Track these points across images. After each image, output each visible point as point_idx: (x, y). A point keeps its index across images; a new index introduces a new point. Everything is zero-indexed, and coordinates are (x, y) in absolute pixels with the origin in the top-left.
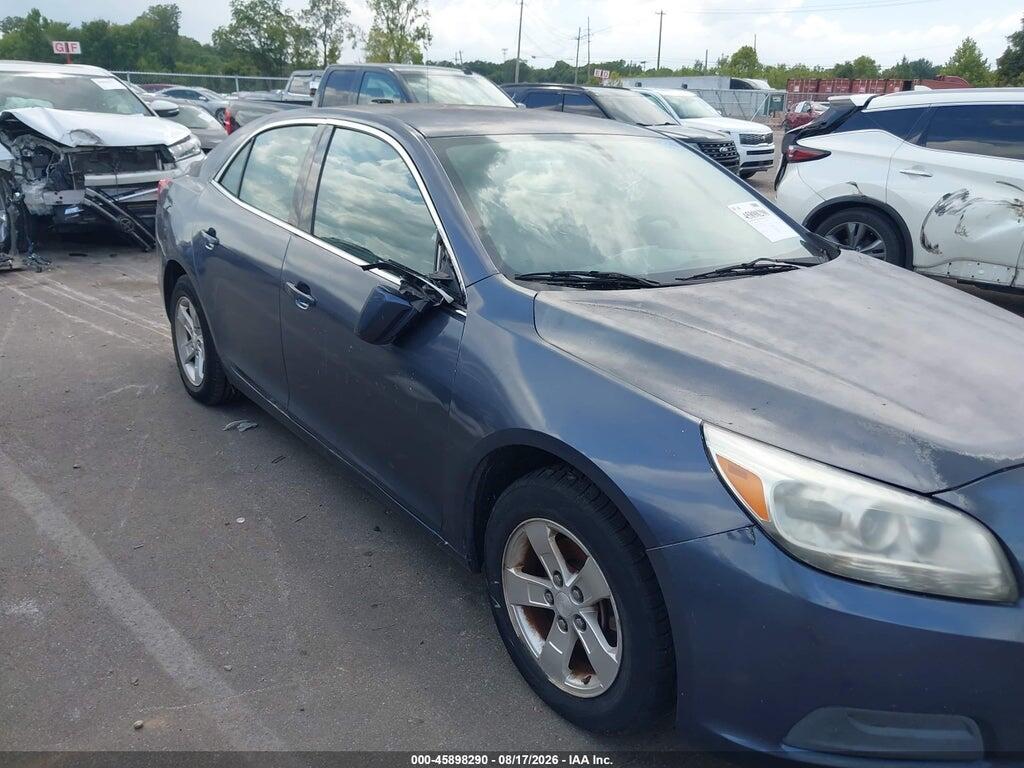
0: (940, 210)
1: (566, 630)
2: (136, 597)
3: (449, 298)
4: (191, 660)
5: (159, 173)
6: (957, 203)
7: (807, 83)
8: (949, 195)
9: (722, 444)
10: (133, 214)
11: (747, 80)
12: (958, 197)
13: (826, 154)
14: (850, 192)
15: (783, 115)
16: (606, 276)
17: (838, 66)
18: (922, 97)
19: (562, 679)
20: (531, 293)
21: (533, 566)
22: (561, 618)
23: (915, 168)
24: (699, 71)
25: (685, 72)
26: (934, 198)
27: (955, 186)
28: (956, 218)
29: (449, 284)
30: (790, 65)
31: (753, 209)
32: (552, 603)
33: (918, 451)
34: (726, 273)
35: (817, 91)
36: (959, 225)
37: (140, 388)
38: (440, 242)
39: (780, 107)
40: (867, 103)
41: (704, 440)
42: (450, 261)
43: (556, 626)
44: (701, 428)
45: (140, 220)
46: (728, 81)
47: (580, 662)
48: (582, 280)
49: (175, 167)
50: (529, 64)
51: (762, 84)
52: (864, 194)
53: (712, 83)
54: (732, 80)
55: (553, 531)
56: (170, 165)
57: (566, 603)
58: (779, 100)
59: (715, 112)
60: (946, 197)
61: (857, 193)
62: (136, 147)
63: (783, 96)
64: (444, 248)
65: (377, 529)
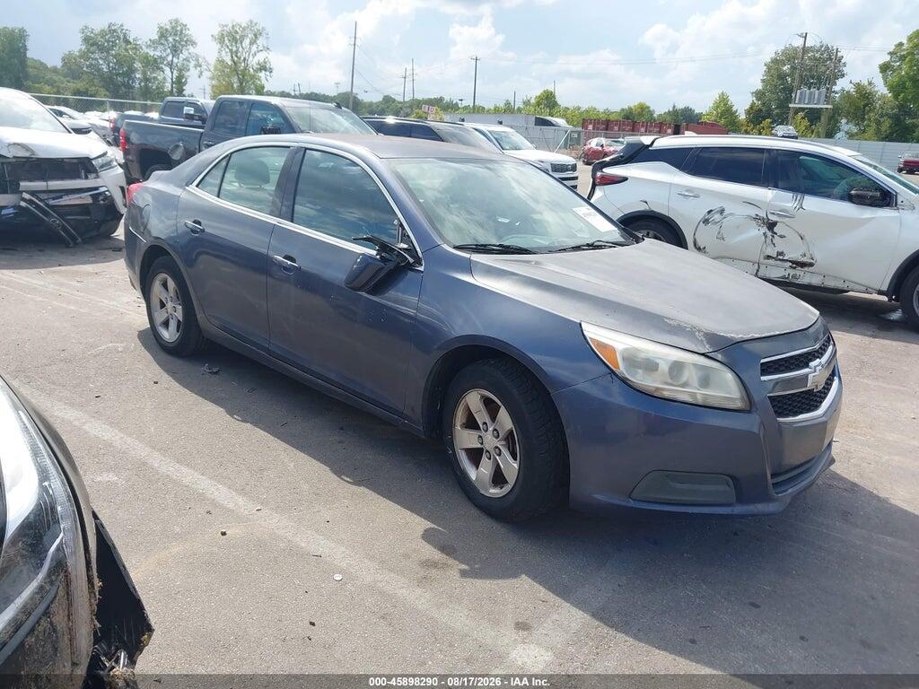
0: (706, 221)
1: (490, 459)
2: (184, 469)
3: (411, 260)
4: (241, 500)
5: (84, 181)
6: (717, 217)
7: (598, 123)
8: (711, 211)
9: (593, 332)
10: (61, 215)
11: (549, 118)
12: (717, 212)
13: (625, 179)
14: (643, 207)
15: (581, 150)
16: (508, 247)
17: (623, 110)
18: (689, 140)
19: (487, 490)
20: (467, 256)
21: (471, 424)
22: (487, 451)
23: (687, 191)
24: (509, 109)
25: (497, 110)
26: (702, 213)
27: (716, 205)
28: (716, 228)
29: (412, 251)
30: (584, 107)
31: (588, 211)
32: (482, 444)
33: (697, 333)
34: (577, 248)
35: (607, 130)
36: (719, 233)
37: (120, 347)
38: (401, 225)
39: (578, 141)
40: (653, 142)
41: (582, 330)
42: (408, 236)
43: (484, 458)
44: (580, 324)
45: (67, 221)
46: (534, 119)
47: (498, 478)
48: (494, 250)
49: (98, 177)
50: (359, 97)
51: (561, 122)
52: (653, 209)
53: (520, 120)
54: (536, 118)
55: (482, 396)
56: (93, 175)
57: (490, 441)
58: (576, 136)
59: (530, 145)
60: (710, 212)
61: (647, 208)
62: (63, 159)
63: (579, 133)
64: (404, 229)
65: (342, 429)
